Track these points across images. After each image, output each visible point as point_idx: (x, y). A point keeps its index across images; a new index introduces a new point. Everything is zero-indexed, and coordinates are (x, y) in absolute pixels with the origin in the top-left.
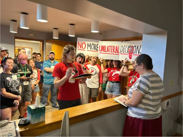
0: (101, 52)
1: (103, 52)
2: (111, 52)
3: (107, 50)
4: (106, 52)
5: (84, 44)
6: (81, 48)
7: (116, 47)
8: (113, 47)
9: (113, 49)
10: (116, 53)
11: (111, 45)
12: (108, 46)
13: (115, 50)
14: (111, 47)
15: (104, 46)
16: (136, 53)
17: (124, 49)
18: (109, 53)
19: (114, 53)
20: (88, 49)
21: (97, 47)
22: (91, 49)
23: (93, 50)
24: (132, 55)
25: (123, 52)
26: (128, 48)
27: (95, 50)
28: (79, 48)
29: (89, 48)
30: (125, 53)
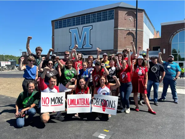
0: (71, 106)
1: (72, 106)
2: (82, 105)
3: (77, 103)
4: (75, 105)
5: (47, 99)
6: (45, 104)
7: (87, 99)
8: (83, 100)
9: (83, 101)
10: (86, 105)
11: (81, 98)
12: (78, 99)
13: (85, 102)
14: (81, 100)
15: (74, 99)
16: (109, 107)
17: (97, 102)
18: (79, 106)
19: (85, 105)
20: (51, 104)
21: (62, 100)
22: (55, 104)
23: (58, 104)
24: (106, 108)
25: (97, 105)
26: (101, 101)
27: (60, 104)
28: (43, 104)
29: (53, 103)
30: (98, 105)
